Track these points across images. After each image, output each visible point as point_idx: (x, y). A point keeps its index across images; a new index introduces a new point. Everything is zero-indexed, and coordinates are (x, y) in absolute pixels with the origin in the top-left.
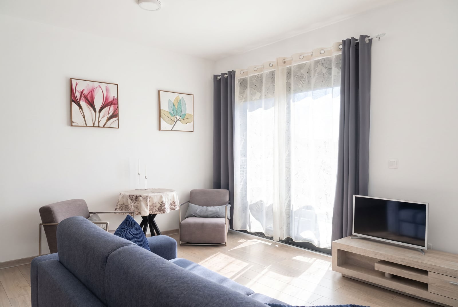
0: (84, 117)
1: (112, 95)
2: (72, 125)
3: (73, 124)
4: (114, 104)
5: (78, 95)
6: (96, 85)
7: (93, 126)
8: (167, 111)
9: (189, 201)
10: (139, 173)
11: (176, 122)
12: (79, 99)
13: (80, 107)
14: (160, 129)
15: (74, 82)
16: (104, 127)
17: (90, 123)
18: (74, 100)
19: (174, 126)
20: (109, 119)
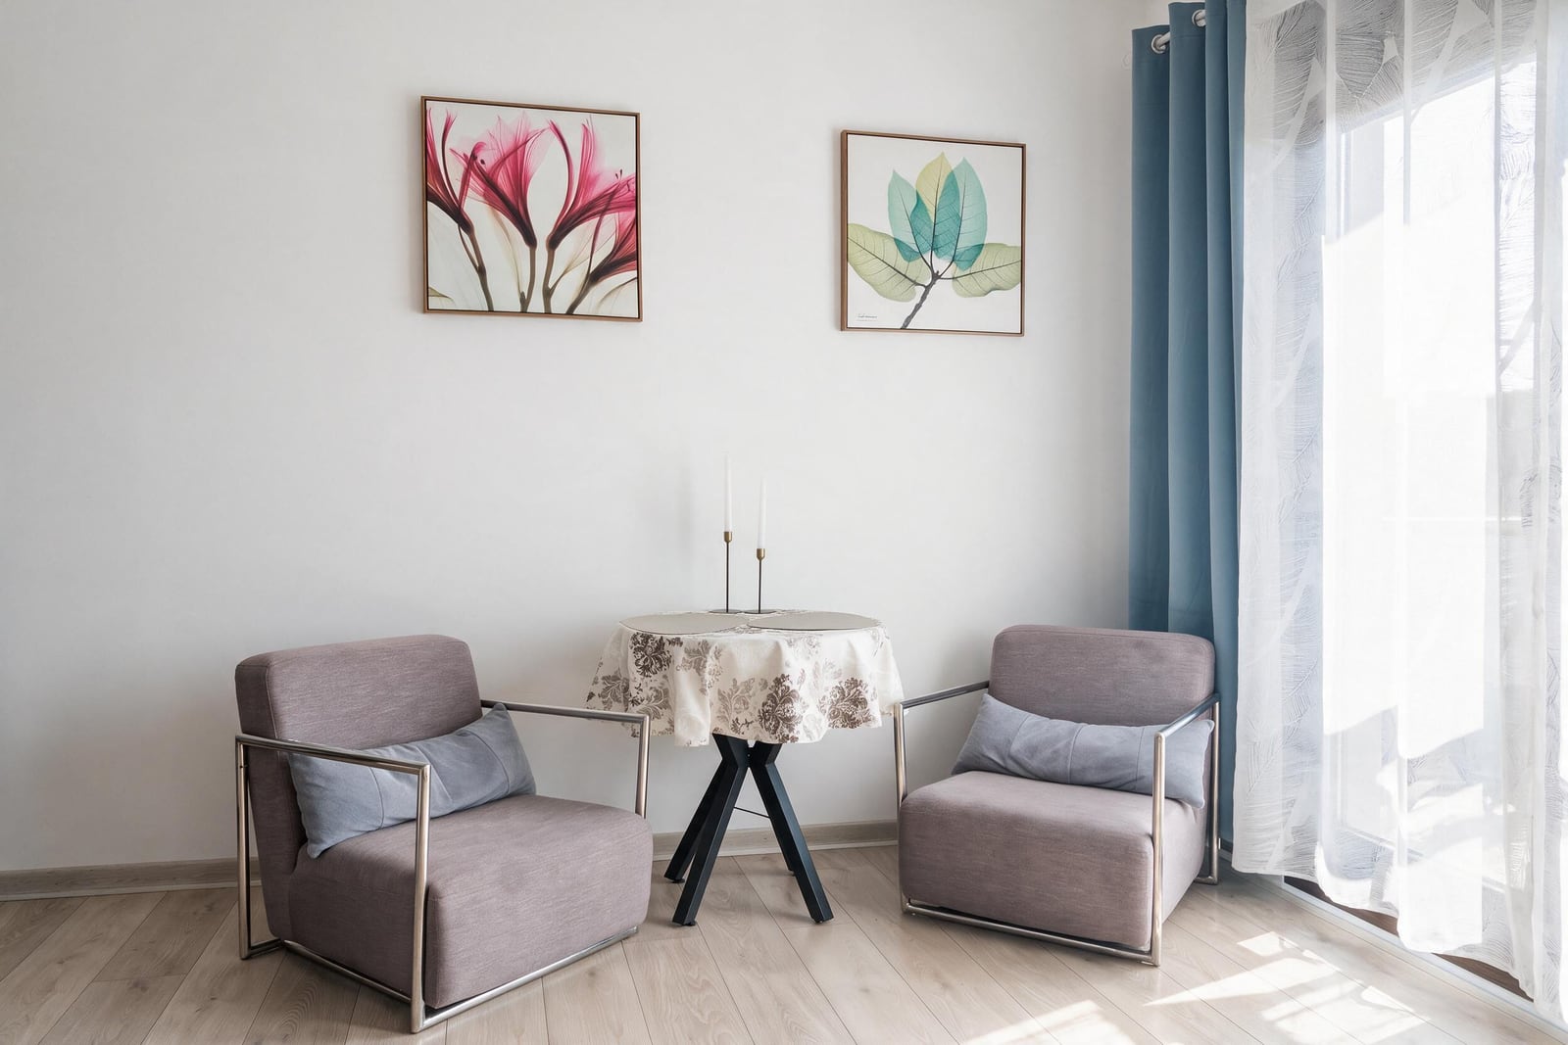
0: (481, 271)
1: (612, 164)
2: (426, 309)
3: (434, 303)
4: (622, 207)
5: (455, 172)
6: (539, 120)
7: (524, 312)
8: (881, 234)
9: (986, 685)
10: (730, 529)
11: (928, 288)
12: (457, 188)
13: (465, 225)
14: (843, 325)
15: (437, 114)
16: (570, 313)
17: (506, 297)
18: (434, 191)
19: (918, 307)
20: (594, 277)
